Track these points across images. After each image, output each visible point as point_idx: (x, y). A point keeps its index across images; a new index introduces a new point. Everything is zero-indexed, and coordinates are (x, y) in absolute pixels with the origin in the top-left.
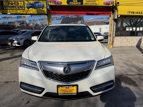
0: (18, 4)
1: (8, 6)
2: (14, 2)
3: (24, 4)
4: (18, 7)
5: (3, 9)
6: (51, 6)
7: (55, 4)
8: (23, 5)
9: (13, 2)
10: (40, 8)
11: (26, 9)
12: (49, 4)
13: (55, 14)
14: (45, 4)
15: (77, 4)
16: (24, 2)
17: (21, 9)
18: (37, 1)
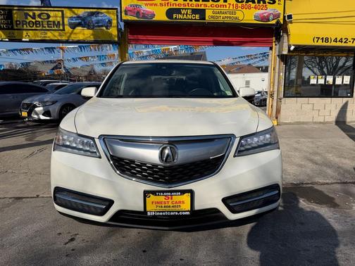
0: (49, 16)
1: (24, 23)
2: (39, 12)
3: (63, 17)
4: (48, 24)
5: (12, 29)
6: (127, 23)
7: (138, 17)
8: (59, 19)
9: (37, 13)
10: (102, 26)
11: (68, 28)
12: (124, 17)
13: (137, 41)
14: (113, 17)
15: (192, 19)
16: (62, 12)
17: (55, 28)
18: (94, 10)
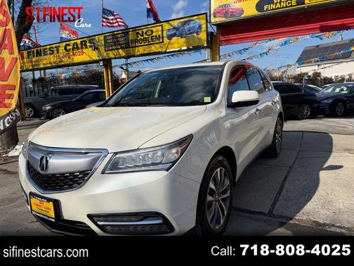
0: (152, 32)
1: (136, 41)
2: (146, 30)
3: (162, 30)
4: (152, 39)
5: (129, 47)
6: (219, 26)
7: (226, 17)
8: (160, 33)
9: (145, 31)
10: (193, 33)
11: (166, 40)
12: (213, 20)
13: (228, 42)
14: (203, 22)
16: (162, 25)
17: (157, 42)
18: (186, 19)
